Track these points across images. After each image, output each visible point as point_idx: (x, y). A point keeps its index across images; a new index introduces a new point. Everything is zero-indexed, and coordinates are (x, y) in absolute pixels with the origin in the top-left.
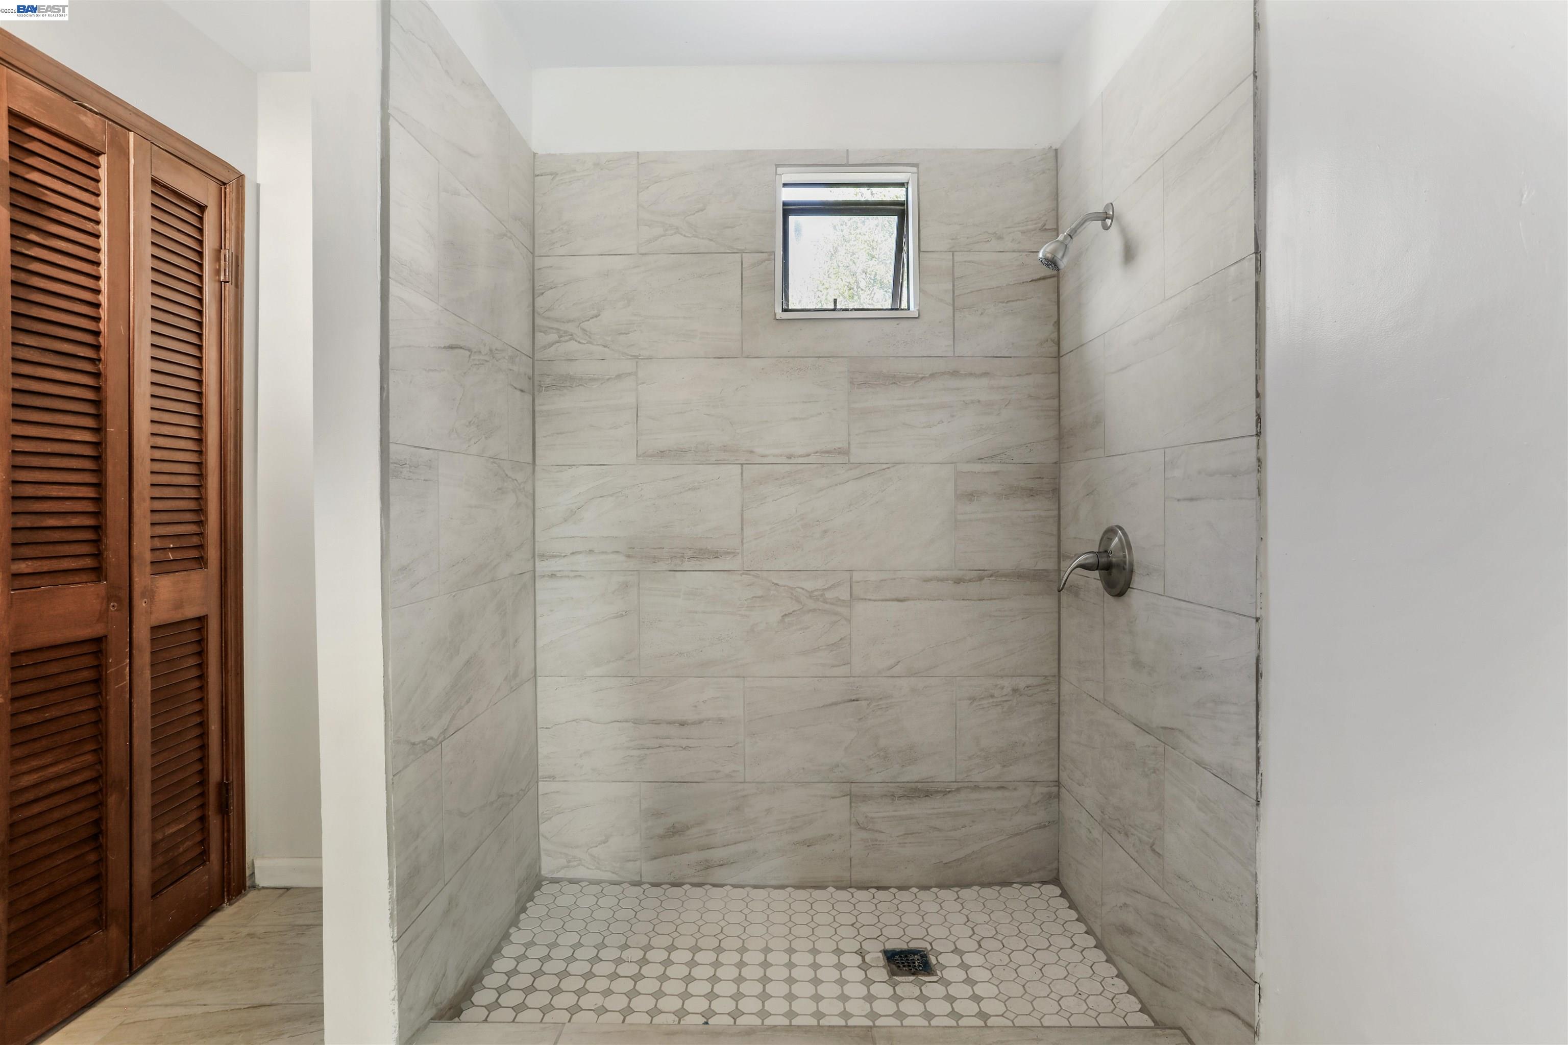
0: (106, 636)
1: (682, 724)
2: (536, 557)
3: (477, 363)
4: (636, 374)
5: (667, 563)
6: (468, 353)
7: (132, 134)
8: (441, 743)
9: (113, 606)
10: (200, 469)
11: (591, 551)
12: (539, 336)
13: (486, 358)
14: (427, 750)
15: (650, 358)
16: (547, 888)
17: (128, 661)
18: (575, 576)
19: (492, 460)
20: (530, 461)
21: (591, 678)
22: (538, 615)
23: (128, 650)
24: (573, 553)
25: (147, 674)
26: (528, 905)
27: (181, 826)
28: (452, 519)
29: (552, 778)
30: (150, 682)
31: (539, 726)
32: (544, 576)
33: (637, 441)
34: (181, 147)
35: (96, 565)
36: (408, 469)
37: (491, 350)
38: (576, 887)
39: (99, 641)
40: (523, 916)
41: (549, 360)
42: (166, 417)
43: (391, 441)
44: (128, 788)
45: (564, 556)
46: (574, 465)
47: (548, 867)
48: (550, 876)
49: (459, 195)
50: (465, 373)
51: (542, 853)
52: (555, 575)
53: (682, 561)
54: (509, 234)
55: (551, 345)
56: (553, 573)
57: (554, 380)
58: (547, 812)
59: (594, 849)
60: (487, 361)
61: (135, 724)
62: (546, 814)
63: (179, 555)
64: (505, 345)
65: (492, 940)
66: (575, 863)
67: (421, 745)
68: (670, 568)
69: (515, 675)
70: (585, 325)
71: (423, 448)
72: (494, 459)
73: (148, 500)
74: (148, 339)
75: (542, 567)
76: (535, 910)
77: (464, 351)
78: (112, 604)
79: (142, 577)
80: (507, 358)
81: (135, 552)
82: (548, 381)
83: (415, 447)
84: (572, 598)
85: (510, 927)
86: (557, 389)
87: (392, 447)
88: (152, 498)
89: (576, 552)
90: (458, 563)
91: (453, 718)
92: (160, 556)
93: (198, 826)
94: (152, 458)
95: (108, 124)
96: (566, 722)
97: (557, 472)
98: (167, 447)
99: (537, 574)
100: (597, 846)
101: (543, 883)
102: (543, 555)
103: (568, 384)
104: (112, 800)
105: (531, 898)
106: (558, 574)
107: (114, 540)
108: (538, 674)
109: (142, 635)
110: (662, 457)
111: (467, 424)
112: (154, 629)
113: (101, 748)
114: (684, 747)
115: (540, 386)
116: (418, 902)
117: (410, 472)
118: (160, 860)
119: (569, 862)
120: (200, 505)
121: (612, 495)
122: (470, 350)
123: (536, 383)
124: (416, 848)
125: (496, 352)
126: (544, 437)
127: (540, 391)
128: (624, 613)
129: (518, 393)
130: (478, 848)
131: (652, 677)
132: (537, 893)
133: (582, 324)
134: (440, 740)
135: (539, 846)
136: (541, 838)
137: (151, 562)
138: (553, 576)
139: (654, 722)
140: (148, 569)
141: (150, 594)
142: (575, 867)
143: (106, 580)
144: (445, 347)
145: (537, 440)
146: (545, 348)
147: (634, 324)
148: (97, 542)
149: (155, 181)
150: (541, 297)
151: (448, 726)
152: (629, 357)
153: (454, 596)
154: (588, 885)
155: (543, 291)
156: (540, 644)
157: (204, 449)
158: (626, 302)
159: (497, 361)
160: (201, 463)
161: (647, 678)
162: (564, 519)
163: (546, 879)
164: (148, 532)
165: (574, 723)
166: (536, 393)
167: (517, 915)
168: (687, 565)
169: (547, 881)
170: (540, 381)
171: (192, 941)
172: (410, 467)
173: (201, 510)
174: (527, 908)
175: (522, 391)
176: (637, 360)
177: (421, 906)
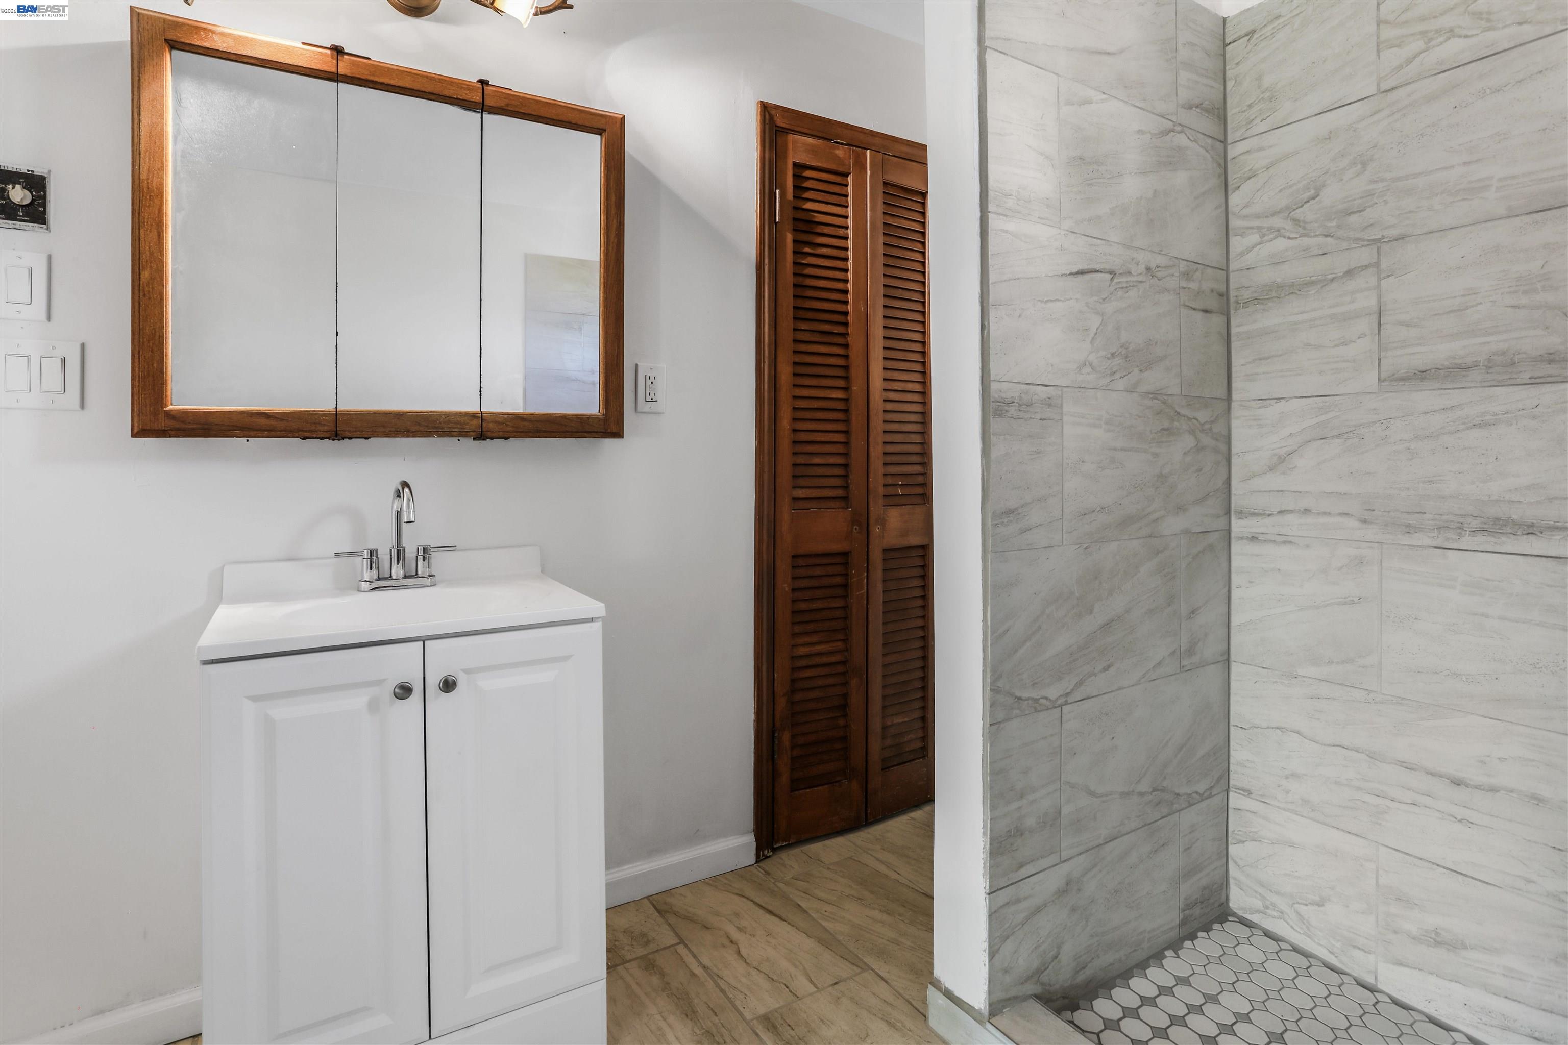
0: (851, 552)
1: (1457, 783)
2: (1232, 513)
3: (1125, 285)
4: (1377, 265)
5: (1433, 535)
6: (1109, 276)
7: (868, 151)
8: (1061, 706)
9: (856, 529)
10: (924, 418)
11: (1307, 511)
12: (1234, 241)
13: (1140, 278)
14: (1039, 709)
15: (1401, 238)
16: (1231, 927)
17: (866, 574)
18: (1285, 542)
19: (1151, 396)
20: (1224, 396)
21: (1305, 679)
22: (1233, 586)
23: (866, 565)
24: (1280, 512)
25: (880, 587)
26: (1200, 934)
27: (906, 720)
28: (1083, 462)
29: (1248, 793)
30: (882, 594)
31: (1232, 723)
32: (1242, 538)
33: (1380, 360)
34: (905, 149)
35: (844, 495)
36: (1017, 408)
37: (1148, 269)
38: (1272, 946)
39: (846, 554)
40: (1188, 944)
41: (1248, 269)
42: (896, 375)
43: (992, 379)
44: (865, 676)
45: (1269, 515)
46: (1282, 398)
47: (1238, 900)
48: (1240, 913)
49: (1092, 103)
50: (1104, 299)
51: (1231, 881)
52: (1257, 538)
53: (1460, 535)
54: (1179, 128)
55: (1249, 250)
56: (1254, 535)
57: (1255, 292)
58: (1240, 833)
59: (1301, 906)
60: (1141, 282)
61: (870, 626)
62: (1237, 834)
63: (907, 491)
64: (1174, 259)
65: (1135, 950)
66: (1275, 914)
67: (1030, 702)
68: (1435, 544)
69: (1190, 652)
70: (1298, 214)
71: (1038, 385)
72: (1155, 395)
73: (881, 444)
74: (880, 312)
75: (1238, 526)
76: (1205, 944)
77: (1102, 275)
78: (855, 527)
79: (876, 508)
80: (1177, 274)
81: (871, 486)
82: (1246, 295)
83: (1027, 384)
84: (1279, 570)
85: (1166, 948)
86: (1259, 303)
87: (994, 386)
88: (884, 443)
89: (1285, 511)
90: (1093, 511)
91: (1080, 683)
92: (891, 491)
93: (919, 724)
94: (885, 409)
95: (854, 150)
96: (1268, 728)
97: (1260, 408)
98: (897, 399)
99: (1233, 535)
100: (1306, 905)
101: (1230, 918)
102: (1241, 512)
103: (1274, 294)
104: (854, 682)
105: (1207, 929)
106: (1261, 537)
107: (856, 477)
108: (1233, 657)
109: (876, 556)
110: (1423, 379)
111: (1109, 356)
112: (885, 550)
113: (848, 639)
114: (1459, 818)
115: (1237, 302)
116: (1021, 866)
117: (1020, 410)
118: (889, 742)
119: (1267, 908)
120: (924, 448)
121: (1339, 436)
122: (1110, 273)
123: (1232, 299)
124: (1020, 808)
125: (1157, 269)
126: (1242, 365)
127: (1236, 309)
128: (1356, 600)
129: (1199, 316)
130: (1116, 838)
131: (1402, 699)
132: (1216, 926)
133: (1292, 213)
134: (1059, 702)
135: (1227, 871)
136: (1231, 863)
137: (884, 496)
138: (1253, 539)
139: (1405, 765)
140: (881, 501)
141: (882, 522)
142: (1274, 917)
143: (851, 508)
144: (1071, 274)
145: (1234, 370)
146: (1242, 254)
147: (1374, 194)
148: (846, 477)
149: (885, 184)
150: (1237, 192)
151: (1073, 690)
152: (1366, 243)
153: (1086, 548)
154: (1291, 950)
155: (1239, 184)
156: (1235, 621)
157: (927, 401)
158: (1359, 166)
159: (1159, 280)
160: (925, 413)
161: (1393, 698)
162: (1269, 467)
163: (1234, 914)
164: (881, 470)
165: (1278, 731)
166: (1232, 312)
167: (1182, 939)
168: (1467, 541)
169: (1236, 917)
170: (1237, 297)
171: (911, 818)
172: (1020, 405)
173: (925, 453)
174: (1197, 938)
175: (1206, 311)
176: (1379, 244)
177: (1024, 872)
